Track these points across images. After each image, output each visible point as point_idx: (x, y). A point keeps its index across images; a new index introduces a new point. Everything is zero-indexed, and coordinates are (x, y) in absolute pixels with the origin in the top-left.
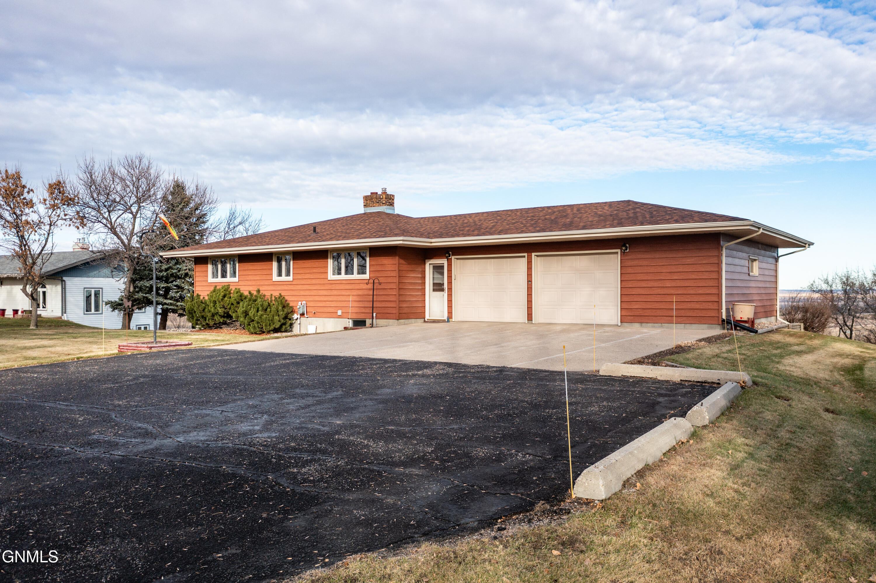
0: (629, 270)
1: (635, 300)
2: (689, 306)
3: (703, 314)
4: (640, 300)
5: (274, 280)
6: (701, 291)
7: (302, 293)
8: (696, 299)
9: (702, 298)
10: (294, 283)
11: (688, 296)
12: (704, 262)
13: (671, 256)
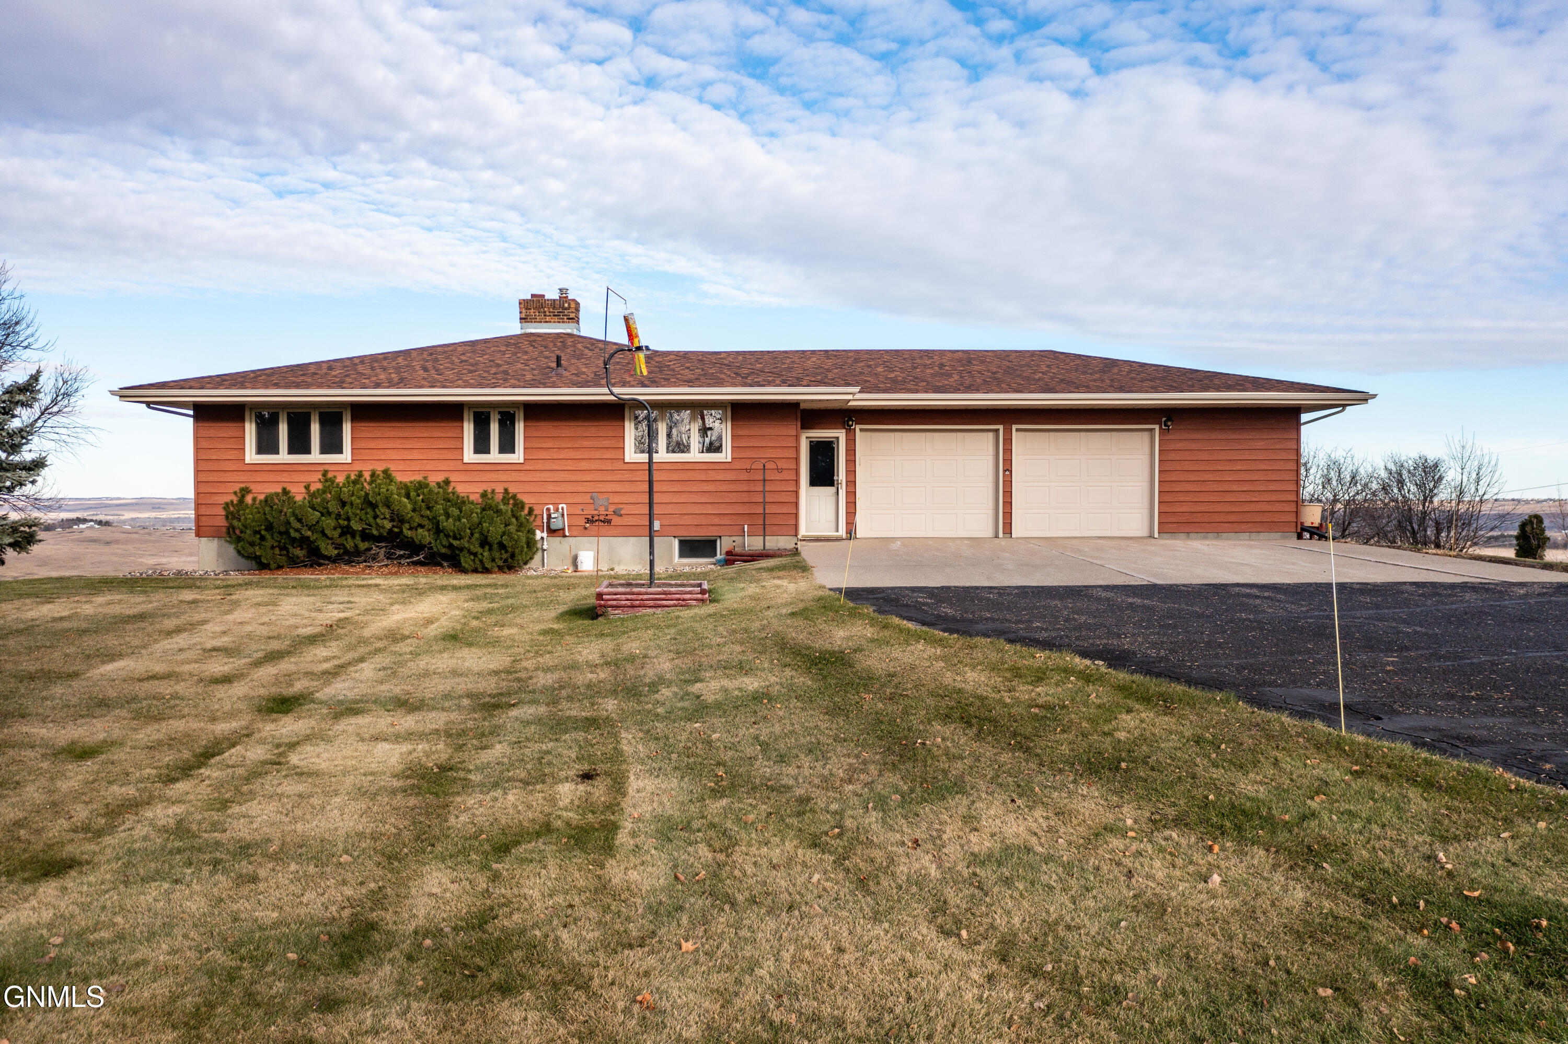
0: (1172, 456)
1: (1181, 499)
2: (1257, 507)
3: (1276, 518)
4: (1187, 499)
5: (465, 461)
6: (1273, 487)
7: (551, 488)
8: (1267, 497)
9: (1274, 497)
10: (525, 467)
11: (1256, 494)
12: (1278, 447)
13: (1232, 437)
